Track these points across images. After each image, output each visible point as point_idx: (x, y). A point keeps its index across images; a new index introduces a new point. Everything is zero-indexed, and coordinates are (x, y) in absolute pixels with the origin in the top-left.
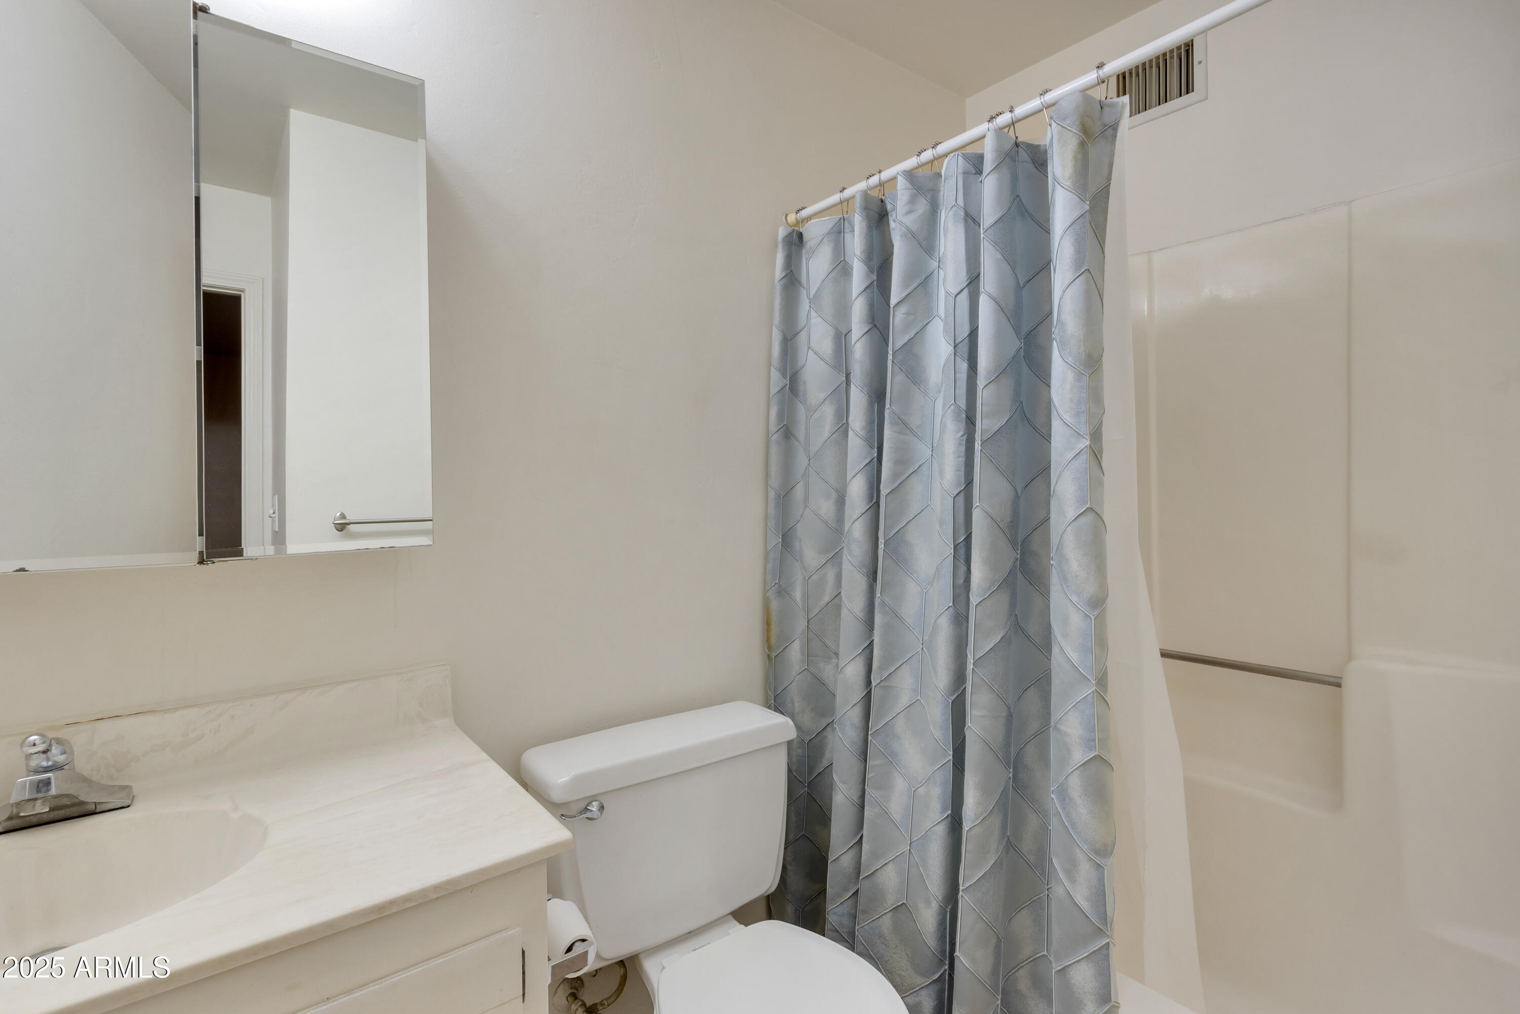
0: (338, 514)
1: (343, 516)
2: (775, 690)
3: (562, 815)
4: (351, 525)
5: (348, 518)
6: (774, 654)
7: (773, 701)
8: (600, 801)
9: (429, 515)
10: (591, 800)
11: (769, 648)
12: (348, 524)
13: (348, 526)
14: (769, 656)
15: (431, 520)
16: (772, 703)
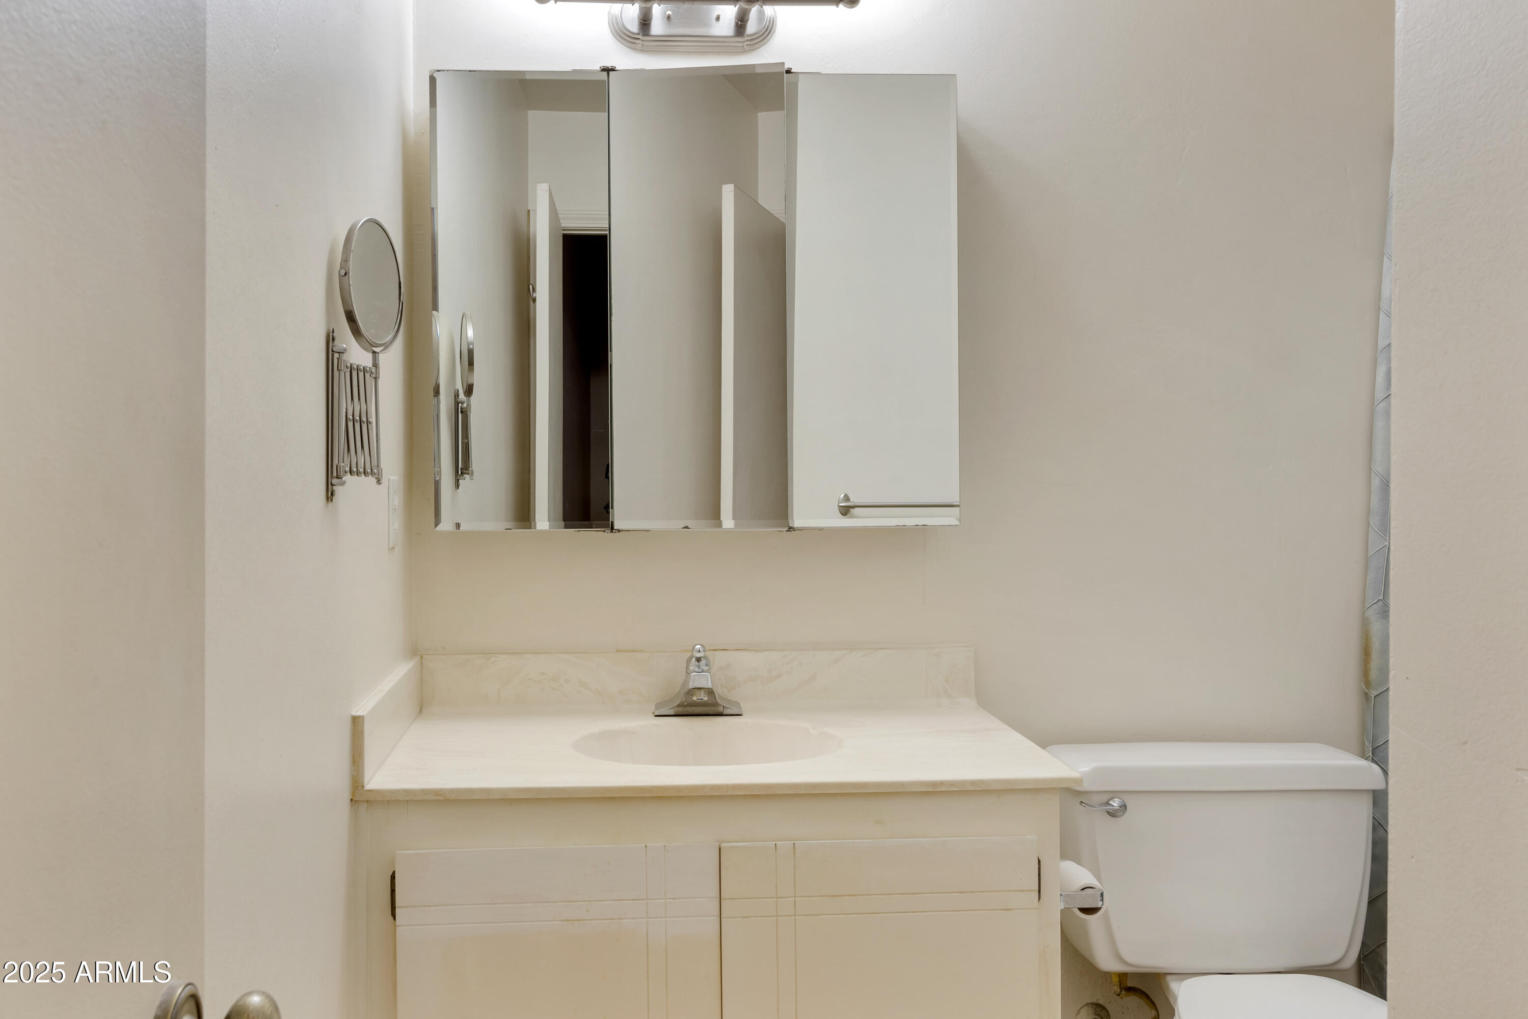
0: (842, 496)
1: (847, 498)
2: (1374, 740)
3: (1081, 802)
4: (856, 509)
5: (851, 500)
6: (1374, 693)
7: (1371, 754)
8: (1122, 799)
9: (955, 500)
10: (1114, 794)
11: (1367, 683)
12: (853, 507)
13: (852, 510)
14: (1366, 694)
15: (958, 506)
16: (1369, 756)
